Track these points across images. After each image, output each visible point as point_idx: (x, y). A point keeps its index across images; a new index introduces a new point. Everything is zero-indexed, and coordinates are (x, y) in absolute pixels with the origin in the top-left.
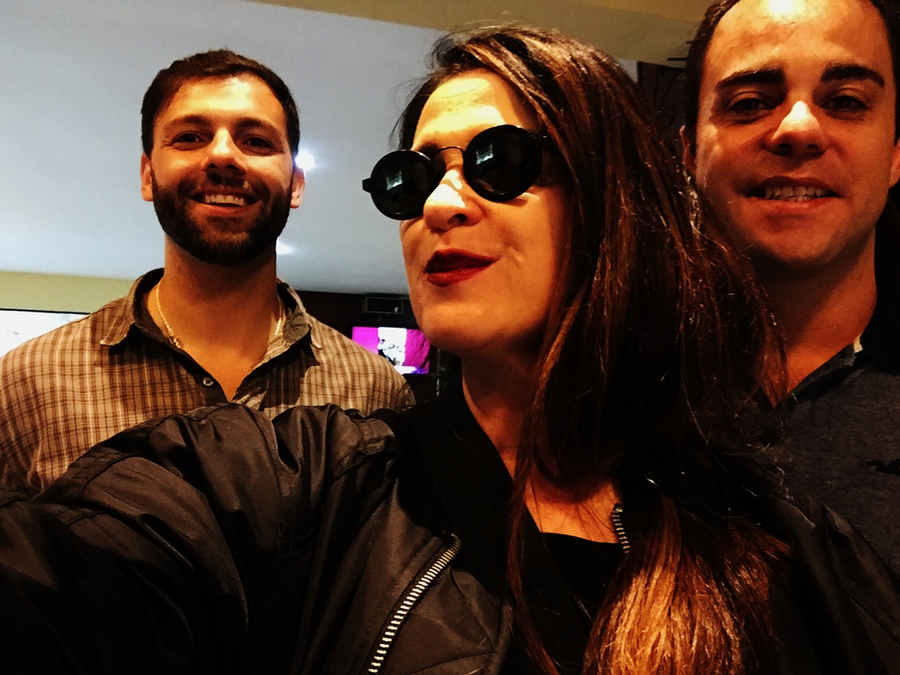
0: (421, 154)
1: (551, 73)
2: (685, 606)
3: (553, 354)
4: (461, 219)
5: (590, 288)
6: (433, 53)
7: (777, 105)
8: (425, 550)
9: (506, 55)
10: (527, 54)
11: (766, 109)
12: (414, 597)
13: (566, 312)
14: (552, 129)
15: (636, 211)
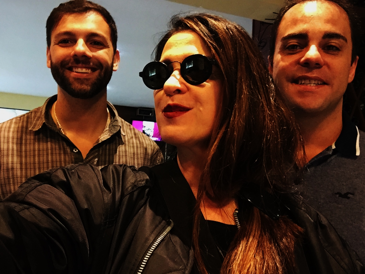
0: (164, 63)
1: (218, 34)
2: (261, 253)
3: (213, 149)
4: (179, 91)
5: (229, 123)
6: (170, 22)
7: (305, 47)
8: (160, 226)
9: (200, 25)
10: (209, 26)
11: (300, 49)
12: (155, 246)
13: (219, 132)
14: (217, 57)
15: (249, 92)
